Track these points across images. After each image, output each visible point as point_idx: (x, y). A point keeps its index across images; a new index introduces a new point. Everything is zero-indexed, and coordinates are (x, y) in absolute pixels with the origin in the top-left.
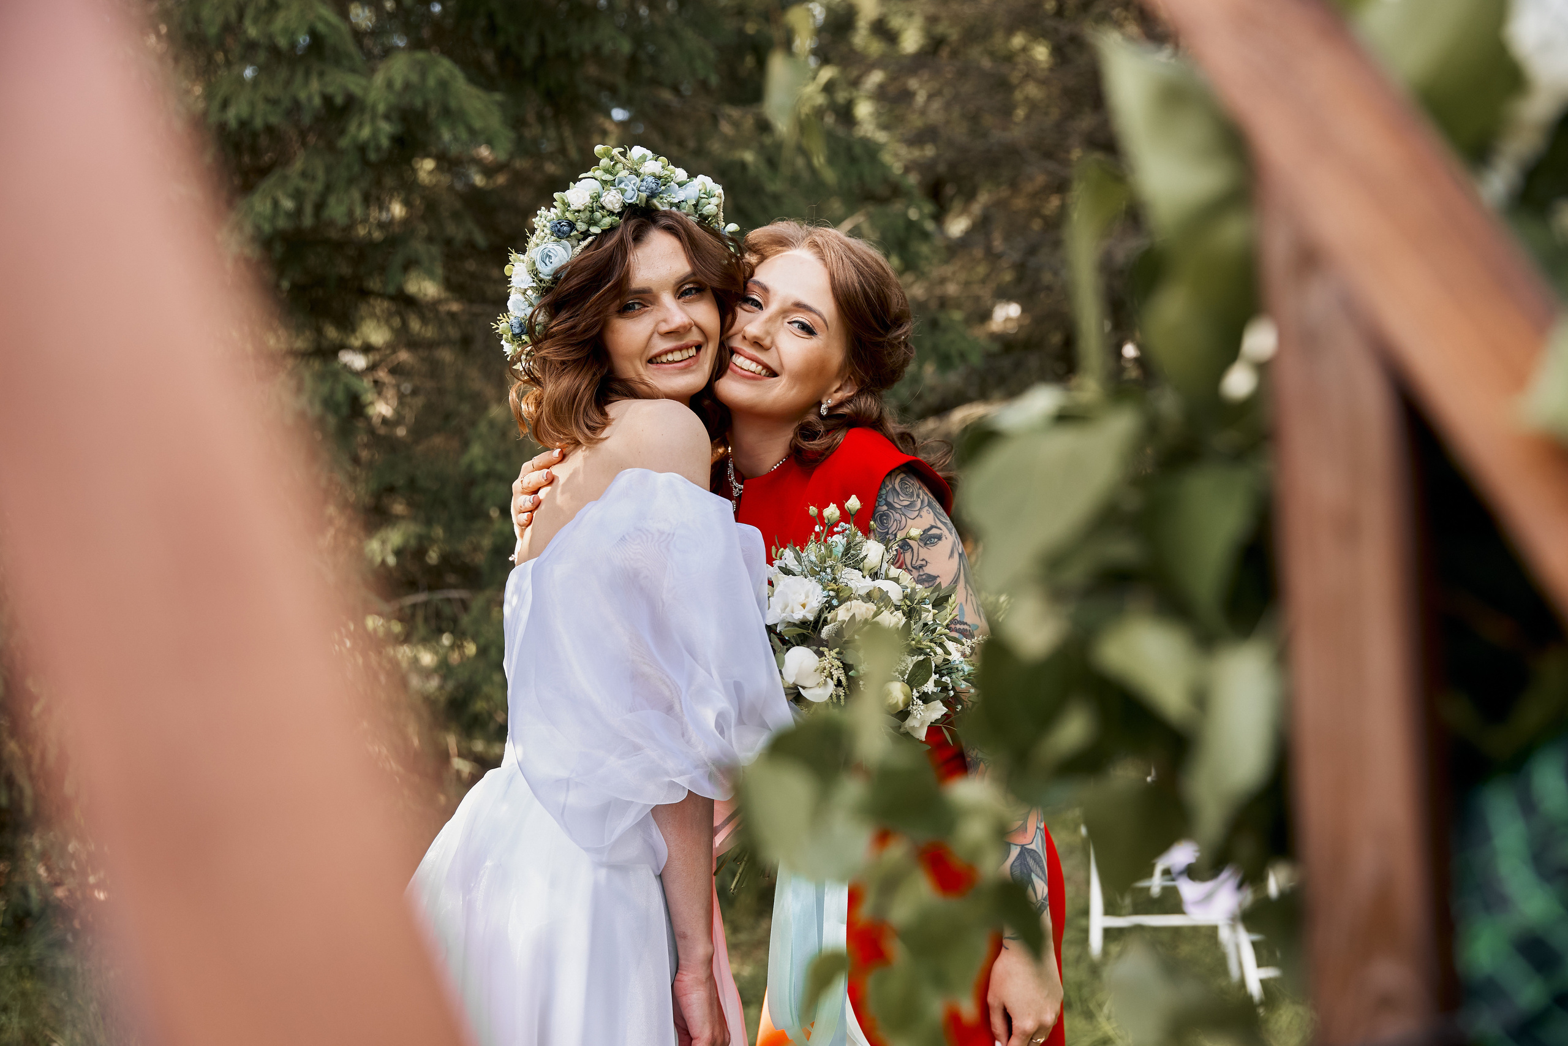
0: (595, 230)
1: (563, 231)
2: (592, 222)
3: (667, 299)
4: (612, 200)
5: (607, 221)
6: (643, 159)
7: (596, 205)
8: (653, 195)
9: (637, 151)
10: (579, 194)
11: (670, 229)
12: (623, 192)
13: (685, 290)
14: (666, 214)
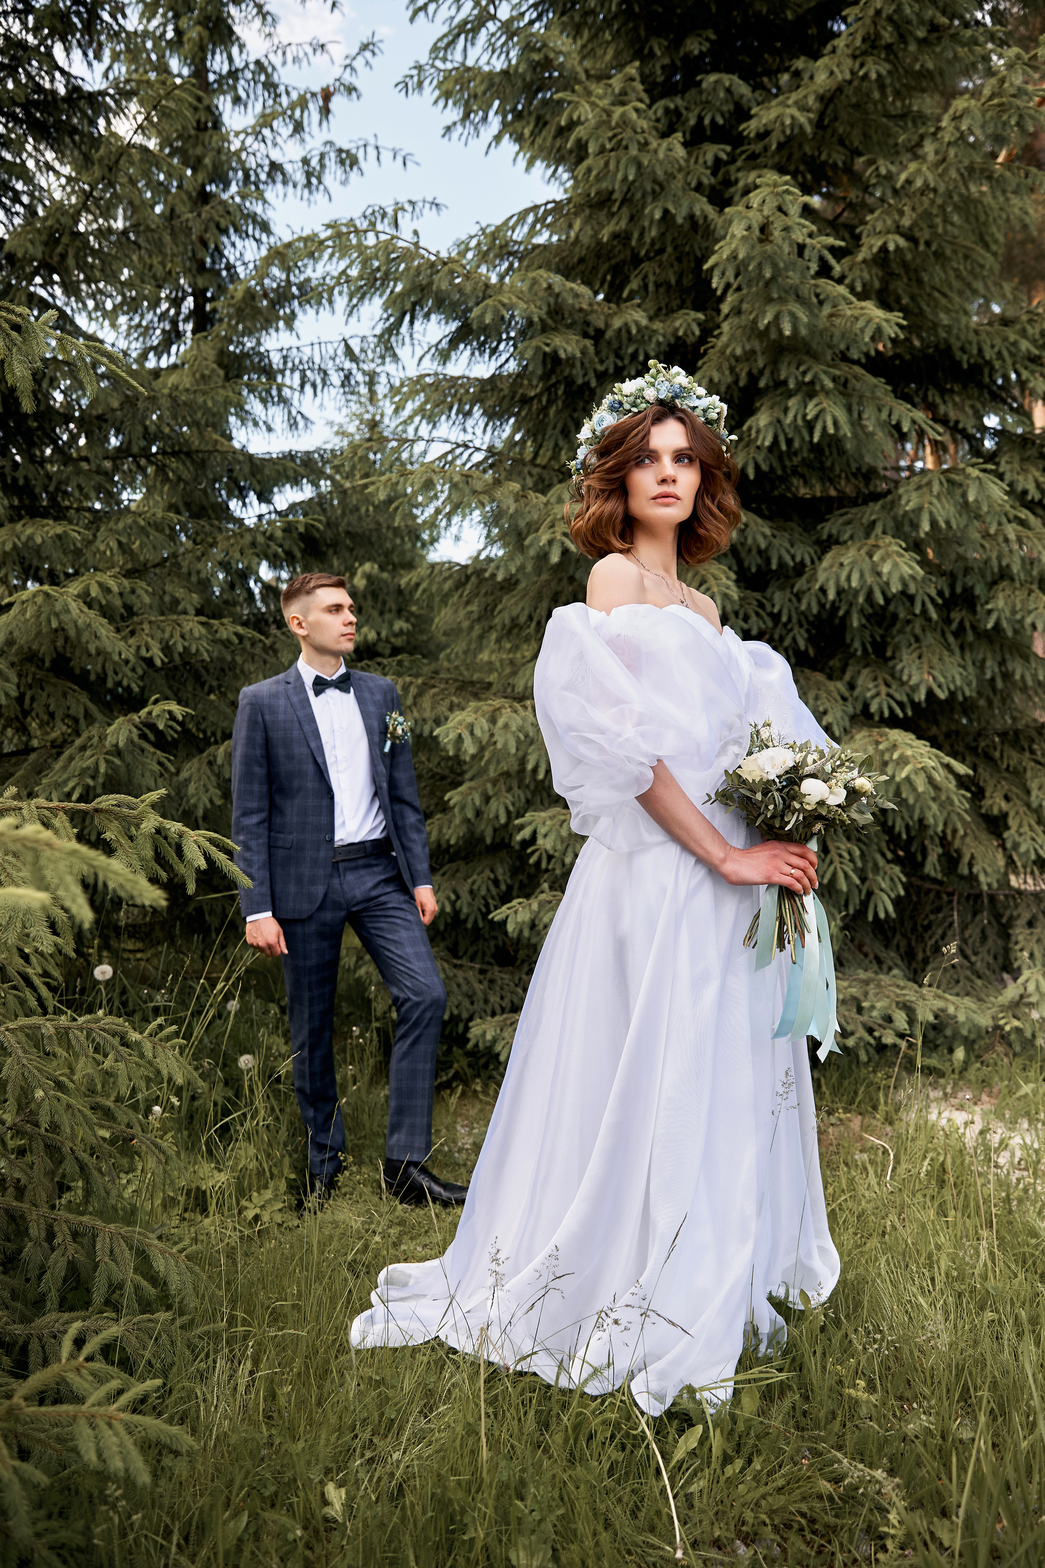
0: (635, 410)
1: (615, 408)
2: (634, 405)
3: (667, 460)
4: (650, 394)
5: (644, 405)
6: (678, 374)
7: (639, 395)
8: (676, 396)
9: (676, 369)
10: (629, 387)
11: (681, 420)
12: (658, 390)
13: (679, 457)
14: (683, 411)
